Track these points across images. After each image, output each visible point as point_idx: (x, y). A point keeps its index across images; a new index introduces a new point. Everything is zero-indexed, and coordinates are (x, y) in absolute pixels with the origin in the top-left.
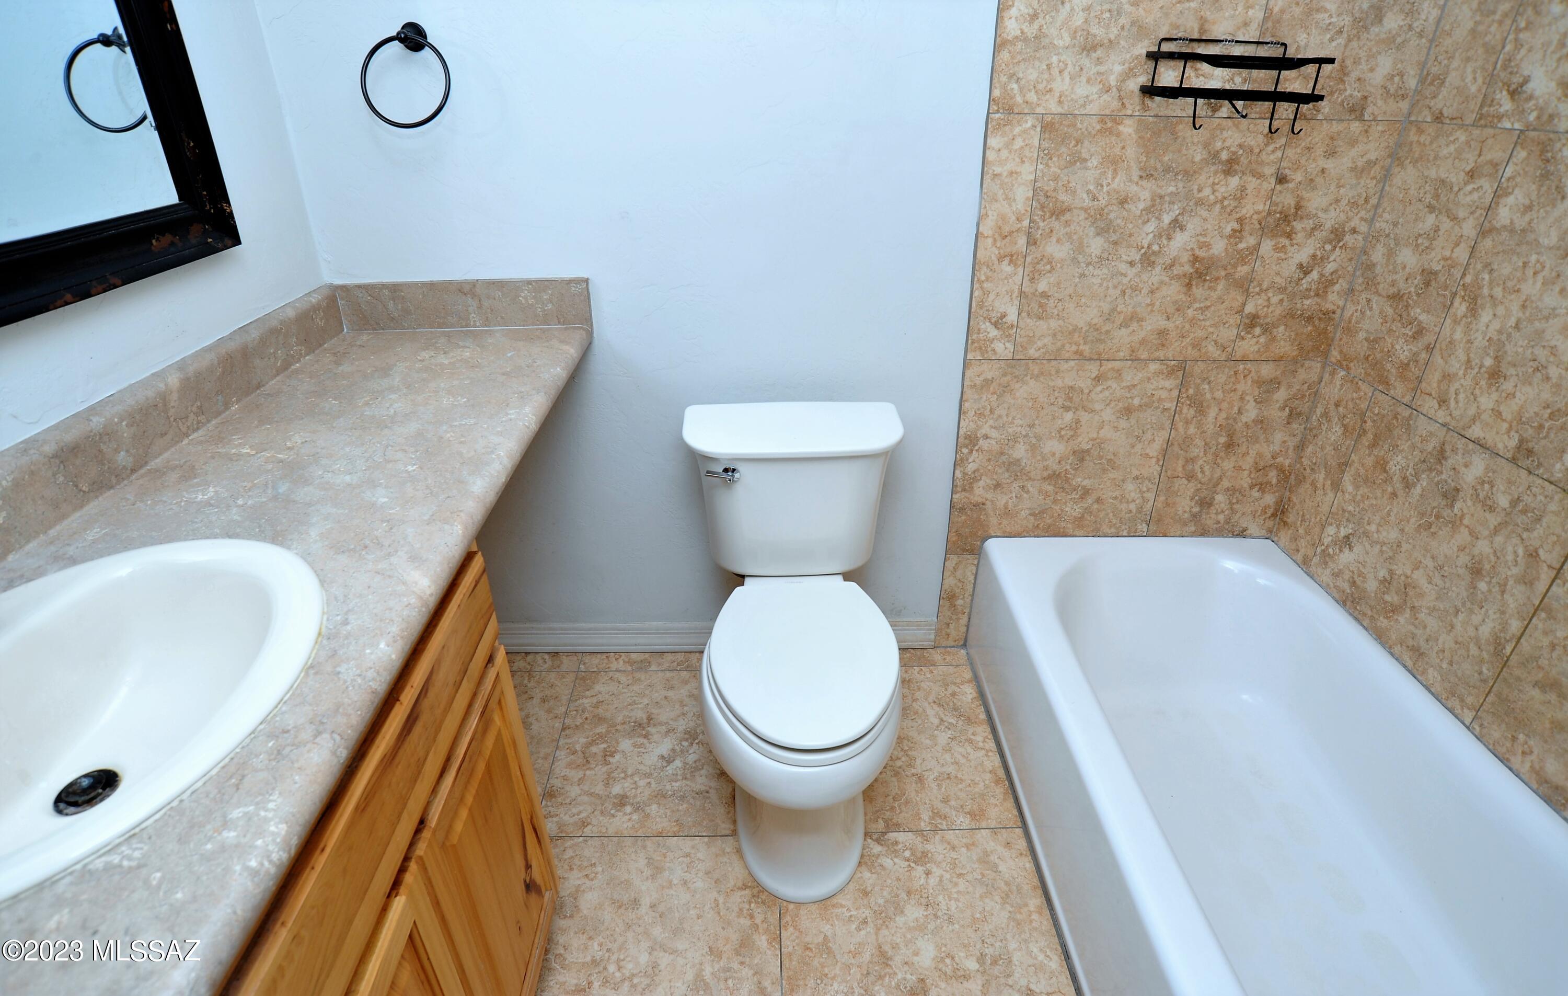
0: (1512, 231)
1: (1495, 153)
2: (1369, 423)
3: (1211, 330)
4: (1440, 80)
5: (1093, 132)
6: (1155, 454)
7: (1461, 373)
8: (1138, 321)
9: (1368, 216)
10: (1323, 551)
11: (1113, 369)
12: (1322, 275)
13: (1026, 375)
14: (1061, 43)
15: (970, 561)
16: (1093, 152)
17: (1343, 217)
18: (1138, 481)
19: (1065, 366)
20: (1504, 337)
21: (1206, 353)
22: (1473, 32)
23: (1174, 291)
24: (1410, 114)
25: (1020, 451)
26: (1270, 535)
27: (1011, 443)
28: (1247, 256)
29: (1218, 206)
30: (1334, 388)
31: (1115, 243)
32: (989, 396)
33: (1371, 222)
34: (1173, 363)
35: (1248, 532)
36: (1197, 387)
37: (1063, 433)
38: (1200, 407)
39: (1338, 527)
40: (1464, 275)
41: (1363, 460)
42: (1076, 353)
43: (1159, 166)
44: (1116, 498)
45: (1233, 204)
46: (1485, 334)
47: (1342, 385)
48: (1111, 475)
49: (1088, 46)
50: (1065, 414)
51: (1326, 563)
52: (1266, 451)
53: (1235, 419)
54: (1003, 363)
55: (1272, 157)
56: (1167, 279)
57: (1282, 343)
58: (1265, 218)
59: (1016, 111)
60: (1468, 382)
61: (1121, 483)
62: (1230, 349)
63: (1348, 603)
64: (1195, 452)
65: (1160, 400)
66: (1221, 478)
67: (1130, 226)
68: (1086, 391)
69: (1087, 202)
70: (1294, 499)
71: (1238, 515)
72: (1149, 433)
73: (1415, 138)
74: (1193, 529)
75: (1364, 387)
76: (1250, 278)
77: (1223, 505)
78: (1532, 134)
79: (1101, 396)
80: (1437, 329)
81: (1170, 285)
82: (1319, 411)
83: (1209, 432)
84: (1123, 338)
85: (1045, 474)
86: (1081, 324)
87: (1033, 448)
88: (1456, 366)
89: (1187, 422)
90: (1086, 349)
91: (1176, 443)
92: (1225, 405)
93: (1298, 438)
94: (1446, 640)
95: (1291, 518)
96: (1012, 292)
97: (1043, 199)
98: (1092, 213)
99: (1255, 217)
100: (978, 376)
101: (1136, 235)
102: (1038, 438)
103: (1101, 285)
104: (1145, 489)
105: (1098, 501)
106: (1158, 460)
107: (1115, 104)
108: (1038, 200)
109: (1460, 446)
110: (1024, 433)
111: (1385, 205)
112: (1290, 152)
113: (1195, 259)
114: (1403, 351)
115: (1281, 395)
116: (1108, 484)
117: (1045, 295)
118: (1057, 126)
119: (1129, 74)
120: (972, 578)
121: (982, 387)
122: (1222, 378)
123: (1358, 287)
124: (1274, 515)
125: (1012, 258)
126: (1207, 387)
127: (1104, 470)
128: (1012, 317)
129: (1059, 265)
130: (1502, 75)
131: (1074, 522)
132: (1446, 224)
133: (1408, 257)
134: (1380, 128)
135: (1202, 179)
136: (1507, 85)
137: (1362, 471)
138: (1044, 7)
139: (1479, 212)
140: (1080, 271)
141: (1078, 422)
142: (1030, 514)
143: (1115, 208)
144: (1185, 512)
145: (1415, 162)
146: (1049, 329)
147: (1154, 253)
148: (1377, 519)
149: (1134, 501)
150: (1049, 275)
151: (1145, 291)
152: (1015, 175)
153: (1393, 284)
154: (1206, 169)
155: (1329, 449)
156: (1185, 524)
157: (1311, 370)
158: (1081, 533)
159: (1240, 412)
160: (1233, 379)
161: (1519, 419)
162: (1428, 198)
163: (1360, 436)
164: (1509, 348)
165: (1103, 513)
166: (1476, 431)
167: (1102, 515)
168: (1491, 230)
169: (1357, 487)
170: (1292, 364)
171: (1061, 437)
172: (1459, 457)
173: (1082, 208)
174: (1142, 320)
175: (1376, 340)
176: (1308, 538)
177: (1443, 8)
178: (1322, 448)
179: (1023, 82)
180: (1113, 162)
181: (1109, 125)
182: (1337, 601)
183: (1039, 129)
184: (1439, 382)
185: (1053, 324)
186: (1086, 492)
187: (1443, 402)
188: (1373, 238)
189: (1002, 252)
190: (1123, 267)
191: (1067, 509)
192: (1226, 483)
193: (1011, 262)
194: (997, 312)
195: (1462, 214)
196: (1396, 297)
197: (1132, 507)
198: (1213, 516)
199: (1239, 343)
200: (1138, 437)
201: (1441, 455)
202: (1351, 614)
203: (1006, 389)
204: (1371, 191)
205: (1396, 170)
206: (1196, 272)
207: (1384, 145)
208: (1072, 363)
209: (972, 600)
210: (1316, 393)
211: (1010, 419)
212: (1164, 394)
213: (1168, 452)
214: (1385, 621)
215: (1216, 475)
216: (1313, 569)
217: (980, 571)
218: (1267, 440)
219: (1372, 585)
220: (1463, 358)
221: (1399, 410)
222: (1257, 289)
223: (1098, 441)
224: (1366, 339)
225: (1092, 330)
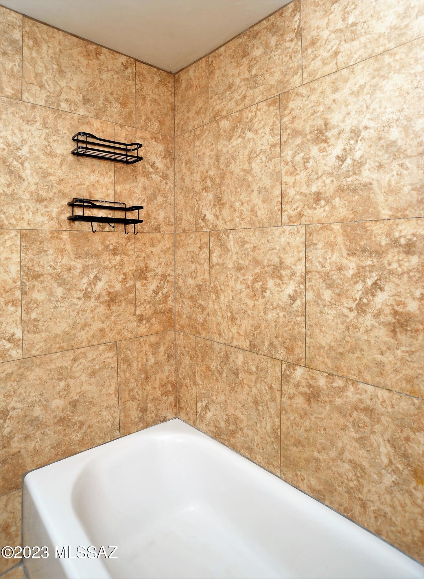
0: (219, 265)
1: (205, 240)
2: (198, 351)
3: (124, 325)
4: (181, 219)
5: (48, 238)
6: (113, 392)
7: (222, 321)
8: (89, 326)
9: (173, 269)
10: (200, 415)
11: (81, 353)
12: (163, 294)
13: (33, 366)
14: (25, 198)
15: (17, 495)
16: (50, 247)
17: (164, 270)
18: (108, 409)
19: (55, 356)
20: (230, 304)
21: (125, 336)
22: (185, 202)
23: (102, 309)
24: (175, 231)
25: (37, 411)
26: (177, 416)
27: (30, 408)
28: (131, 289)
29: (114, 269)
30: (181, 341)
31: (69, 289)
32: (12, 383)
33: (175, 271)
34: (110, 344)
35: (167, 418)
36: (125, 353)
37: (61, 394)
38: (129, 363)
39: (201, 402)
40: (210, 284)
41: (201, 368)
42: (59, 348)
43: (83, 252)
44: (99, 422)
45: (120, 267)
46: (224, 304)
47: (184, 338)
48: (93, 410)
49: (39, 200)
50: (60, 383)
51: (202, 421)
52: (163, 376)
53: (146, 365)
54: (17, 362)
55: (131, 247)
56: (98, 304)
57: (156, 325)
58: (135, 272)
59: (5, 228)
60: (225, 324)
61: (100, 413)
62: (135, 332)
63: (217, 437)
64: (132, 385)
65: (109, 363)
66: (147, 395)
67: (75, 281)
68: (69, 367)
69: (51, 271)
70: (181, 395)
71: (160, 411)
72: (108, 382)
73: (179, 239)
74: (142, 425)
75: (191, 336)
76: (135, 299)
77: (152, 408)
78: (213, 232)
79: (78, 368)
80: (209, 306)
81: (100, 306)
82: (179, 352)
83: (136, 374)
84: (83, 336)
85: (56, 420)
86: (59, 332)
87: (45, 407)
88: (220, 319)
89: (125, 372)
90: (65, 345)
91: (122, 384)
92: (139, 359)
93: (174, 367)
94: (257, 439)
95: (183, 405)
96: (16, 321)
97: (26, 271)
98: (54, 276)
99: (130, 272)
100: (3, 373)
101: (79, 285)
102: (47, 400)
103: (66, 311)
104: (113, 412)
105: (90, 426)
106: (116, 395)
107: (57, 226)
108: (24, 271)
109: (232, 351)
110: (38, 400)
111: (177, 264)
112: (138, 245)
113: (109, 293)
114: (200, 318)
115: (162, 349)
116: (93, 415)
117: (36, 320)
118: (29, 235)
119: (61, 213)
120: (19, 507)
121: (6, 379)
122: (135, 347)
123: (177, 297)
124: (175, 406)
125: (13, 303)
126: (129, 352)
127: (89, 408)
128: (18, 334)
129: (41, 304)
130: (198, 215)
131: (79, 444)
132: (199, 267)
133: (190, 281)
134: (167, 236)
135: (104, 257)
136: (200, 217)
137: (202, 373)
138: (14, 181)
139: (207, 260)
140: (53, 305)
141: (68, 385)
142: (52, 448)
143: (66, 273)
144: (136, 418)
145: (182, 247)
146: (41, 338)
147: (89, 292)
148: (214, 393)
149: (109, 420)
150: (36, 309)
151: (89, 311)
152: (9, 260)
153: (189, 292)
154: (105, 253)
155: (187, 367)
156: (137, 424)
157: (170, 335)
158: (84, 448)
159: (147, 361)
160: (140, 346)
161: (246, 334)
162: (190, 259)
163: (197, 358)
164: (233, 307)
165: (94, 432)
166: (235, 343)
167: (93, 434)
168: (213, 266)
169: (203, 381)
170: (162, 334)
171: (61, 396)
172: (233, 356)
173: (48, 274)
174: (90, 325)
175: (190, 317)
176: (192, 411)
177: (174, 196)
178: (185, 368)
179: (7, 214)
180: (61, 252)
181: (56, 234)
182: (212, 438)
183: (19, 236)
184: (216, 327)
185: (44, 335)
186: (82, 424)
187: (220, 335)
188: (177, 277)
189: (7, 300)
190: (75, 301)
191: (73, 437)
192: (150, 397)
193: (13, 305)
194: (9, 333)
195: (202, 262)
196: (191, 298)
197: (109, 424)
198: (149, 415)
199: (138, 329)
200: (102, 385)
201: (227, 357)
202: (220, 442)
203: (22, 376)
204: (171, 259)
205: (177, 251)
206: (111, 299)
207: (170, 242)
208: (58, 354)
209: (22, 523)
210: (175, 345)
211: (27, 393)
212: (110, 360)
213: (119, 389)
214: (233, 439)
215: (145, 395)
216: (198, 426)
217: (25, 500)
218: (162, 371)
219: (223, 424)
220: (221, 315)
221: (207, 342)
222: (139, 303)
223: (82, 393)
224: (187, 317)
225: (65, 334)
